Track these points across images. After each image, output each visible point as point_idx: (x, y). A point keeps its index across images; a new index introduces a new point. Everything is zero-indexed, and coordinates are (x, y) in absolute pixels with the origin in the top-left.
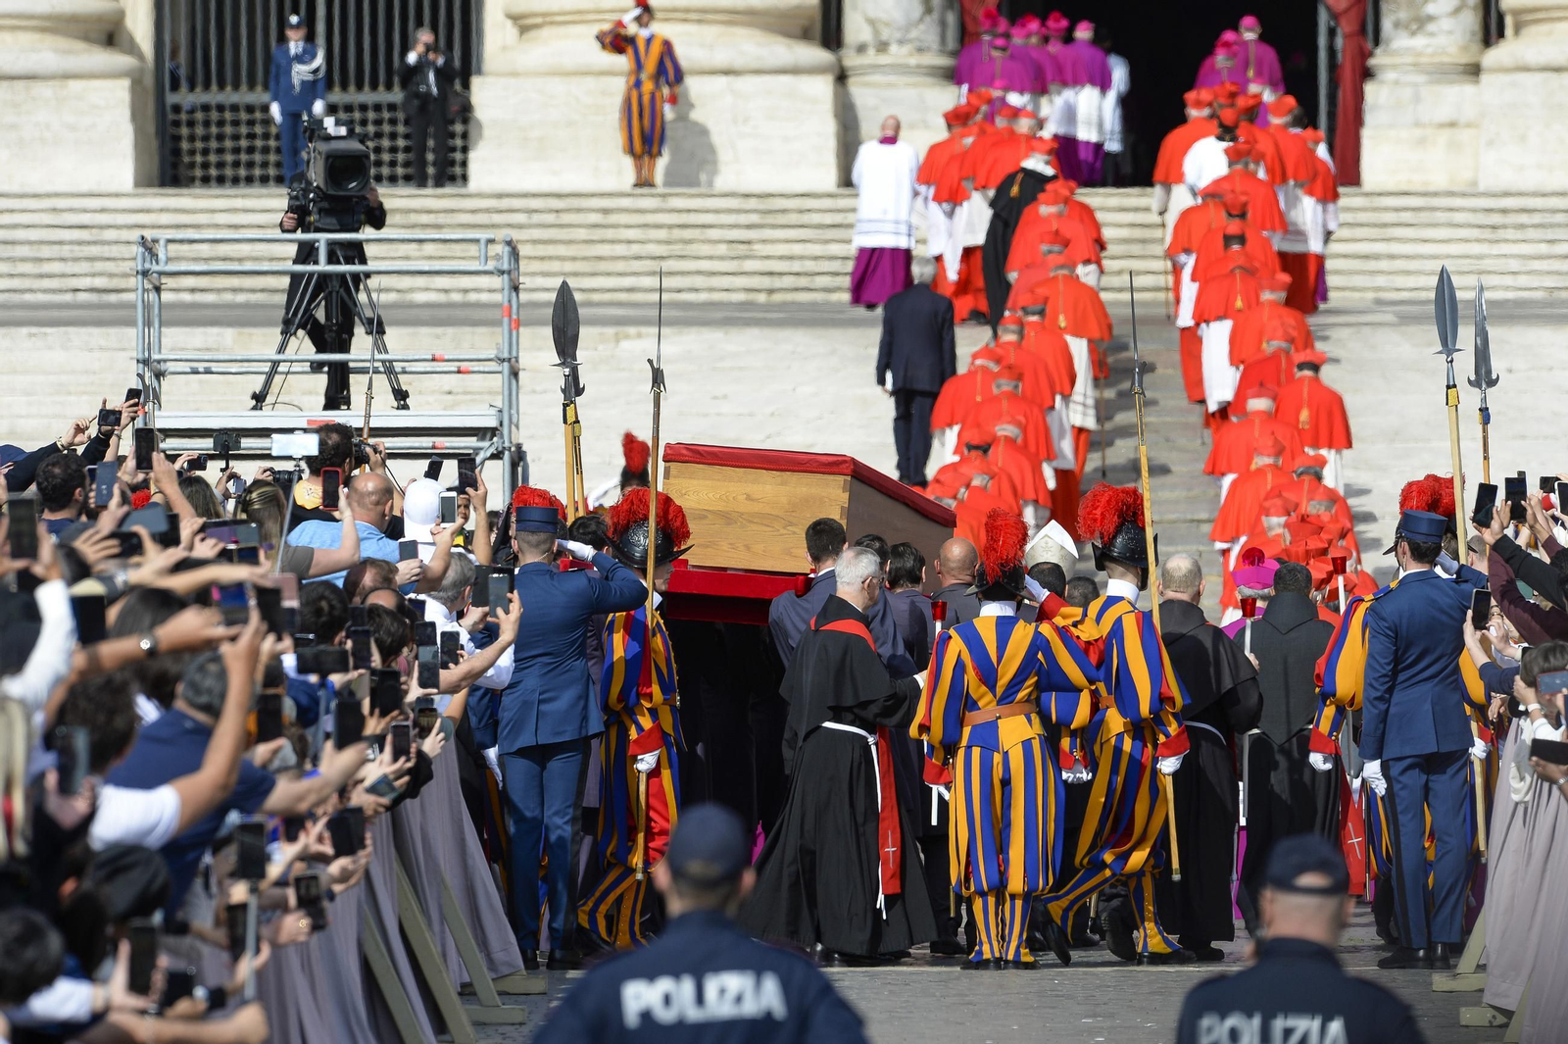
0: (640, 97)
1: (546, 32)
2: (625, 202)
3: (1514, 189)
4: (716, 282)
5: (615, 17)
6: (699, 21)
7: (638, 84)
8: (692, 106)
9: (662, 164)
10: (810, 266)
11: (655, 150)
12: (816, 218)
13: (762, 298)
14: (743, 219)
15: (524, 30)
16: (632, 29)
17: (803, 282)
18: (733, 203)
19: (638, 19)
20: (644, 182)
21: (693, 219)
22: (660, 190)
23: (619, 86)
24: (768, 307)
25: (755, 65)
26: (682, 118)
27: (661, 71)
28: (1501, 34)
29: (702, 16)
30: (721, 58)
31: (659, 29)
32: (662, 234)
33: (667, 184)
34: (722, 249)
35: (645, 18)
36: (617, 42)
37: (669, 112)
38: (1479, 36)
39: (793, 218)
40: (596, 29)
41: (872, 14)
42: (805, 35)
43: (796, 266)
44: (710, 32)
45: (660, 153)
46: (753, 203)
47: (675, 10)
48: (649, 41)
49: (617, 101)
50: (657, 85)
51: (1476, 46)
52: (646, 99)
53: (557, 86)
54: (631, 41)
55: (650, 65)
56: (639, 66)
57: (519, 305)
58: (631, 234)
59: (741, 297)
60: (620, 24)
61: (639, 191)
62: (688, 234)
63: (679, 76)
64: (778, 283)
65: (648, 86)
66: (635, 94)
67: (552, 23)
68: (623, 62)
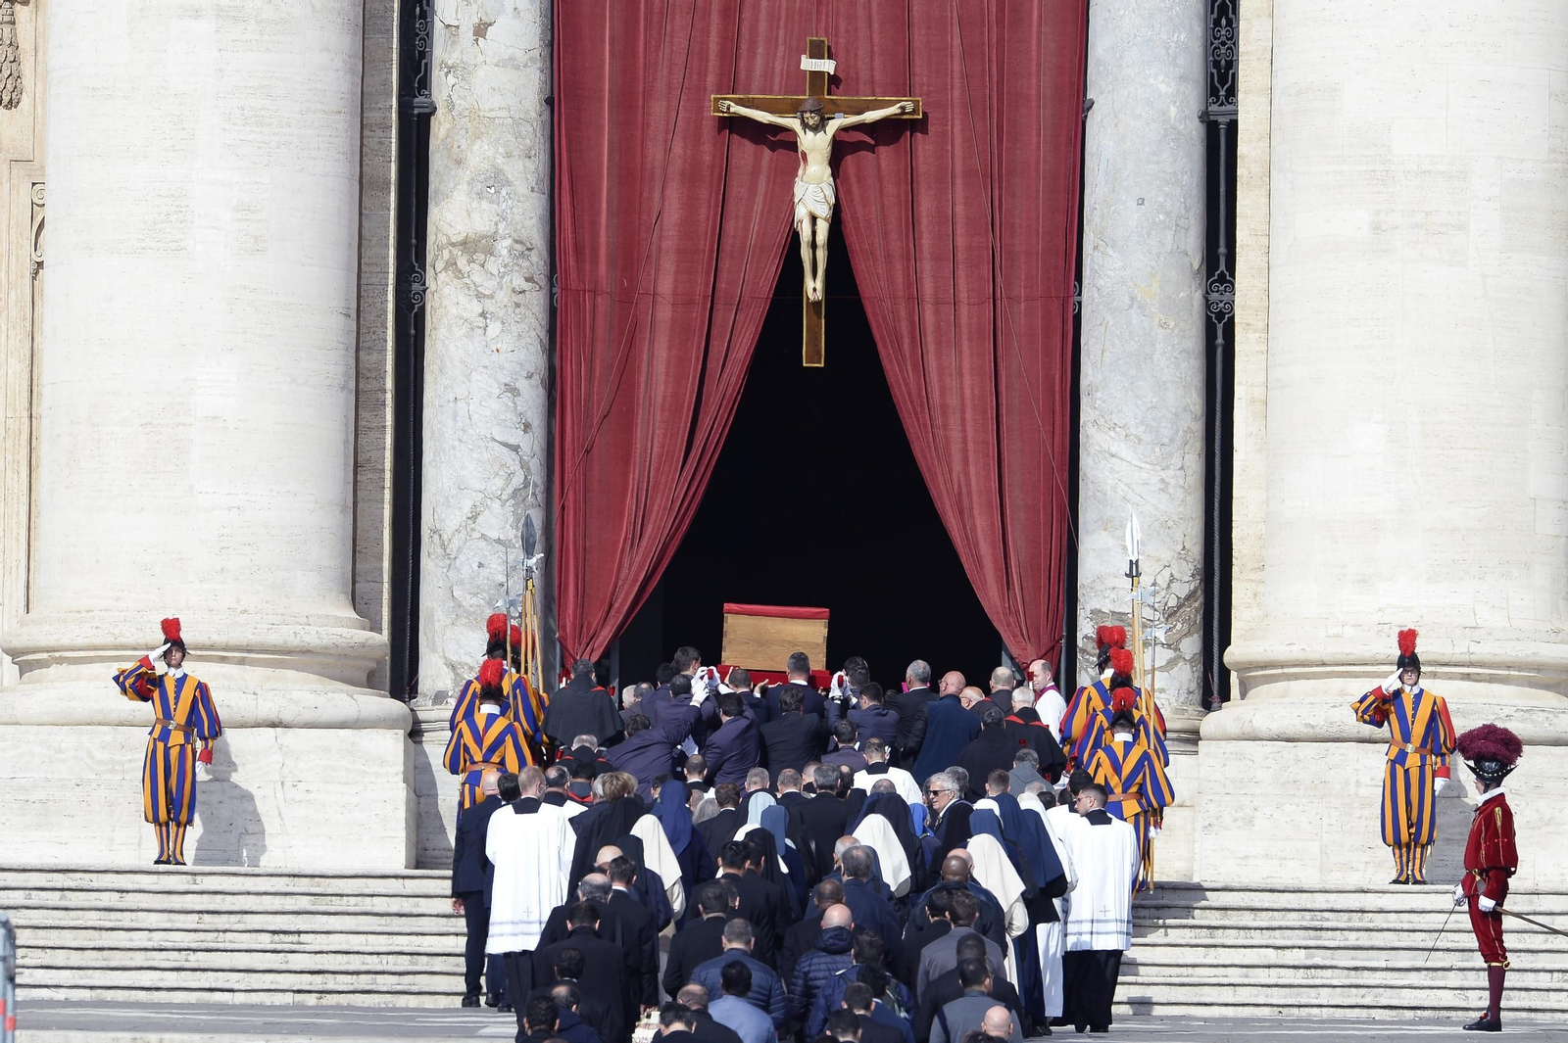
0: (167, 750)
1: (54, 670)
2: (146, 881)
3: (1235, 884)
4: (256, 981)
5: (142, 653)
6: (242, 662)
7: (165, 736)
8: (232, 766)
9: (194, 833)
10: (373, 963)
11: (183, 817)
12: (380, 904)
13: (311, 1000)
14: (289, 903)
15: (25, 668)
16: (160, 668)
17: (363, 982)
18: (280, 884)
19: (166, 655)
20: (168, 858)
21: (229, 903)
22: (189, 867)
23: (141, 738)
24: (319, 1011)
25: (308, 716)
26: (220, 779)
27: (192, 721)
28: (1225, 696)
29: (243, 654)
30: (267, 709)
31: (195, 670)
32: (191, 921)
33: (198, 861)
34: (265, 941)
35: (177, 655)
36: (142, 684)
37: (202, 773)
38: (1197, 697)
39: (351, 904)
40: (114, 669)
41: (454, 658)
42: (371, 682)
43: (355, 963)
44: (253, 675)
45: (190, 822)
46: (304, 885)
47: (212, 647)
48: (181, 682)
49: (140, 757)
50: (188, 737)
51: (1195, 709)
52: (174, 753)
53: (65, 737)
54: (159, 681)
55: (181, 715)
56: (167, 715)
57: (15, 1003)
58: (153, 920)
59: (288, 998)
60: (145, 661)
61: (162, 867)
62: (221, 922)
63: (216, 729)
64: (332, 983)
65: (177, 738)
66: (160, 746)
67: (61, 661)
68: (147, 710)
